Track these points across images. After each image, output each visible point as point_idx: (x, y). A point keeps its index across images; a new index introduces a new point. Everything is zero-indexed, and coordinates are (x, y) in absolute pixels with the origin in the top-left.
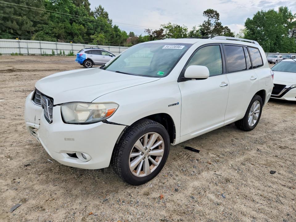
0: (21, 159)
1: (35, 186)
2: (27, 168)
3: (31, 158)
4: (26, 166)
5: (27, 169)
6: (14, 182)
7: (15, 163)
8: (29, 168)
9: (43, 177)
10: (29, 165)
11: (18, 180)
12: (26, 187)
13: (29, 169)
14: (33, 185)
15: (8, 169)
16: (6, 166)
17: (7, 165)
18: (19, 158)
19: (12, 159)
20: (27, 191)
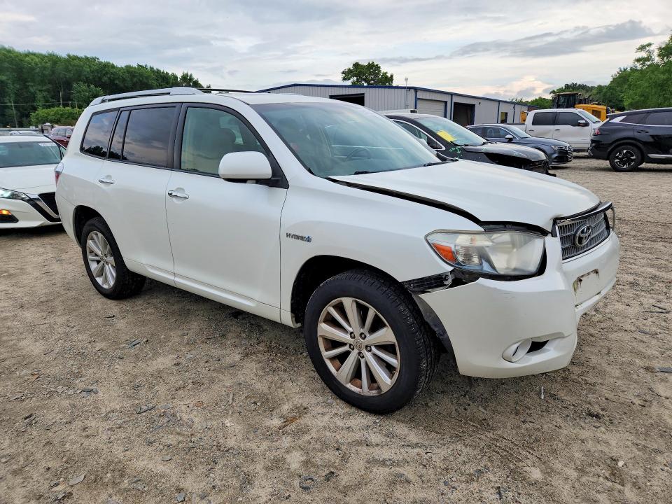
0: (590, 445)
1: (617, 375)
2: (600, 411)
3: (568, 430)
4: (597, 416)
5: (603, 410)
6: (645, 401)
7: (613, 443)
8: (596, 409)
9: (591, 378)
10: (591, 415)
11: (637, 401)
12: (631, 383)
13: (596, 406)
14: (618, 378)
15: (642, 437)
16: (639, 450)
17: (635, 450)
18: (593, 449)
19: (612, 459)
20: (635, 377)
